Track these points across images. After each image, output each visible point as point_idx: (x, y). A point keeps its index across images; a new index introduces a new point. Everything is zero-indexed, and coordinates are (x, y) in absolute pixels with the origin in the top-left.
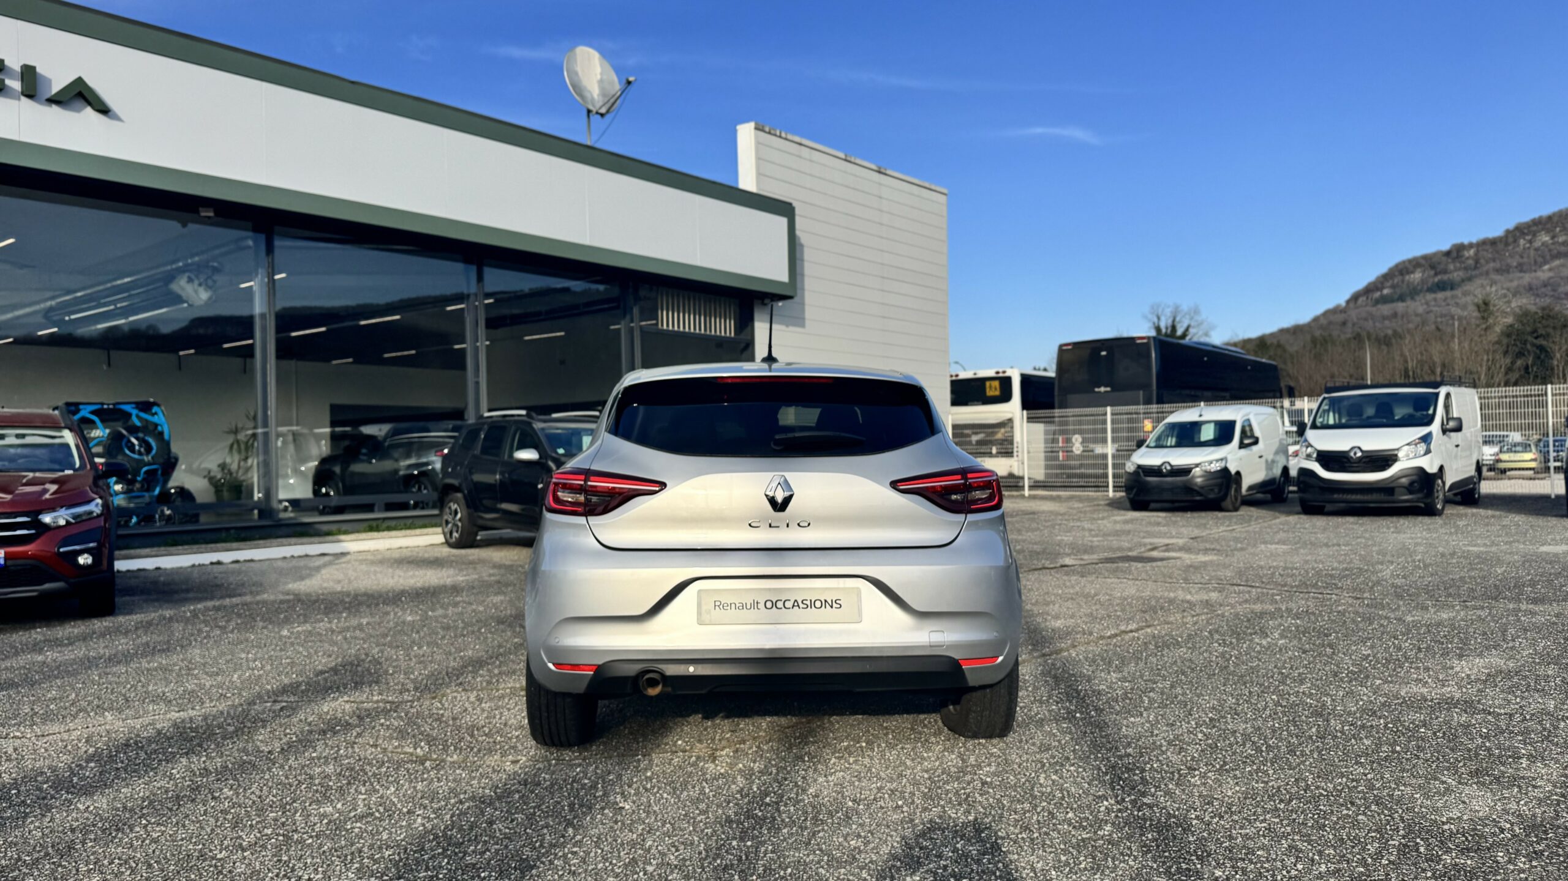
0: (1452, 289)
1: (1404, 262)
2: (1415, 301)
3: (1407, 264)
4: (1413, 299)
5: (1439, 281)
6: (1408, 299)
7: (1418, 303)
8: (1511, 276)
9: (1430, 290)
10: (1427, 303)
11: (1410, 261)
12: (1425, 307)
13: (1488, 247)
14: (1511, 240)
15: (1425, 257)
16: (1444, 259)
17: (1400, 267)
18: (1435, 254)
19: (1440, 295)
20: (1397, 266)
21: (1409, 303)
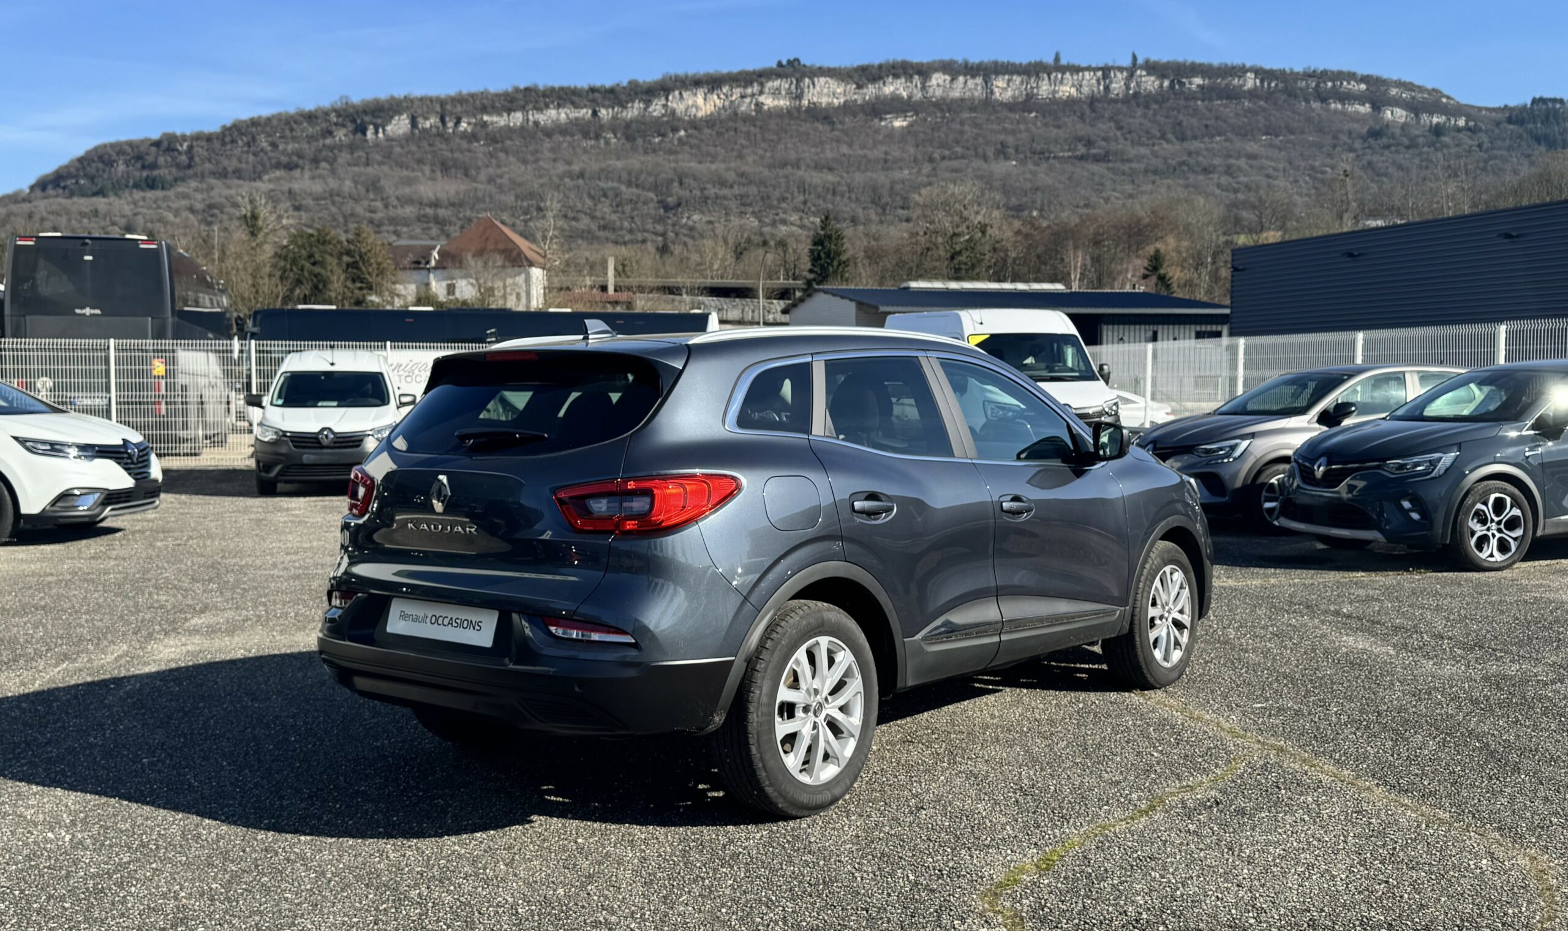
0: (163, 188)
1: (105, 146)
2: (120, 198)
3: (108, 149)
4: (116, 194)
5: (148, 177)
6: (111, 194)
7: (123, 201)
8: (229, 182)
9: (136, 186)
10: (135, 203)
11: (112, 146)
12: (132, 206)
13: (204, 143)
14: (228, 139)
15: (130, 144)
16: (153, 149)
17: (100, 152)
18: (143, 141)
19: (150, 194)
20: (96, 149)
21: (112, 198)
